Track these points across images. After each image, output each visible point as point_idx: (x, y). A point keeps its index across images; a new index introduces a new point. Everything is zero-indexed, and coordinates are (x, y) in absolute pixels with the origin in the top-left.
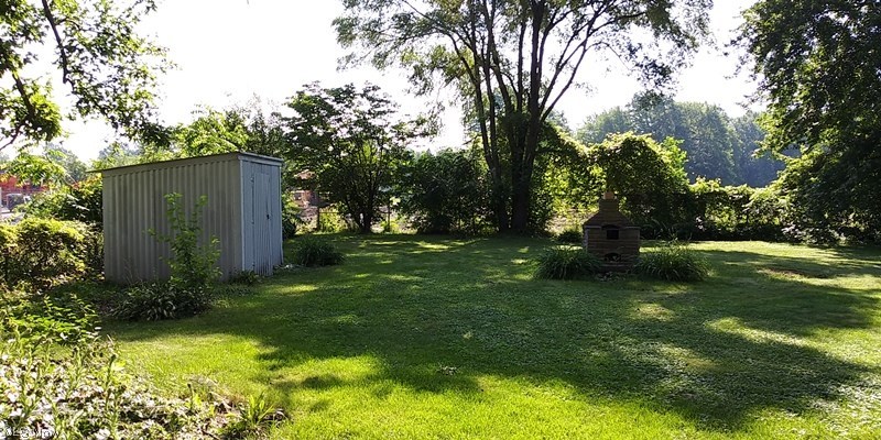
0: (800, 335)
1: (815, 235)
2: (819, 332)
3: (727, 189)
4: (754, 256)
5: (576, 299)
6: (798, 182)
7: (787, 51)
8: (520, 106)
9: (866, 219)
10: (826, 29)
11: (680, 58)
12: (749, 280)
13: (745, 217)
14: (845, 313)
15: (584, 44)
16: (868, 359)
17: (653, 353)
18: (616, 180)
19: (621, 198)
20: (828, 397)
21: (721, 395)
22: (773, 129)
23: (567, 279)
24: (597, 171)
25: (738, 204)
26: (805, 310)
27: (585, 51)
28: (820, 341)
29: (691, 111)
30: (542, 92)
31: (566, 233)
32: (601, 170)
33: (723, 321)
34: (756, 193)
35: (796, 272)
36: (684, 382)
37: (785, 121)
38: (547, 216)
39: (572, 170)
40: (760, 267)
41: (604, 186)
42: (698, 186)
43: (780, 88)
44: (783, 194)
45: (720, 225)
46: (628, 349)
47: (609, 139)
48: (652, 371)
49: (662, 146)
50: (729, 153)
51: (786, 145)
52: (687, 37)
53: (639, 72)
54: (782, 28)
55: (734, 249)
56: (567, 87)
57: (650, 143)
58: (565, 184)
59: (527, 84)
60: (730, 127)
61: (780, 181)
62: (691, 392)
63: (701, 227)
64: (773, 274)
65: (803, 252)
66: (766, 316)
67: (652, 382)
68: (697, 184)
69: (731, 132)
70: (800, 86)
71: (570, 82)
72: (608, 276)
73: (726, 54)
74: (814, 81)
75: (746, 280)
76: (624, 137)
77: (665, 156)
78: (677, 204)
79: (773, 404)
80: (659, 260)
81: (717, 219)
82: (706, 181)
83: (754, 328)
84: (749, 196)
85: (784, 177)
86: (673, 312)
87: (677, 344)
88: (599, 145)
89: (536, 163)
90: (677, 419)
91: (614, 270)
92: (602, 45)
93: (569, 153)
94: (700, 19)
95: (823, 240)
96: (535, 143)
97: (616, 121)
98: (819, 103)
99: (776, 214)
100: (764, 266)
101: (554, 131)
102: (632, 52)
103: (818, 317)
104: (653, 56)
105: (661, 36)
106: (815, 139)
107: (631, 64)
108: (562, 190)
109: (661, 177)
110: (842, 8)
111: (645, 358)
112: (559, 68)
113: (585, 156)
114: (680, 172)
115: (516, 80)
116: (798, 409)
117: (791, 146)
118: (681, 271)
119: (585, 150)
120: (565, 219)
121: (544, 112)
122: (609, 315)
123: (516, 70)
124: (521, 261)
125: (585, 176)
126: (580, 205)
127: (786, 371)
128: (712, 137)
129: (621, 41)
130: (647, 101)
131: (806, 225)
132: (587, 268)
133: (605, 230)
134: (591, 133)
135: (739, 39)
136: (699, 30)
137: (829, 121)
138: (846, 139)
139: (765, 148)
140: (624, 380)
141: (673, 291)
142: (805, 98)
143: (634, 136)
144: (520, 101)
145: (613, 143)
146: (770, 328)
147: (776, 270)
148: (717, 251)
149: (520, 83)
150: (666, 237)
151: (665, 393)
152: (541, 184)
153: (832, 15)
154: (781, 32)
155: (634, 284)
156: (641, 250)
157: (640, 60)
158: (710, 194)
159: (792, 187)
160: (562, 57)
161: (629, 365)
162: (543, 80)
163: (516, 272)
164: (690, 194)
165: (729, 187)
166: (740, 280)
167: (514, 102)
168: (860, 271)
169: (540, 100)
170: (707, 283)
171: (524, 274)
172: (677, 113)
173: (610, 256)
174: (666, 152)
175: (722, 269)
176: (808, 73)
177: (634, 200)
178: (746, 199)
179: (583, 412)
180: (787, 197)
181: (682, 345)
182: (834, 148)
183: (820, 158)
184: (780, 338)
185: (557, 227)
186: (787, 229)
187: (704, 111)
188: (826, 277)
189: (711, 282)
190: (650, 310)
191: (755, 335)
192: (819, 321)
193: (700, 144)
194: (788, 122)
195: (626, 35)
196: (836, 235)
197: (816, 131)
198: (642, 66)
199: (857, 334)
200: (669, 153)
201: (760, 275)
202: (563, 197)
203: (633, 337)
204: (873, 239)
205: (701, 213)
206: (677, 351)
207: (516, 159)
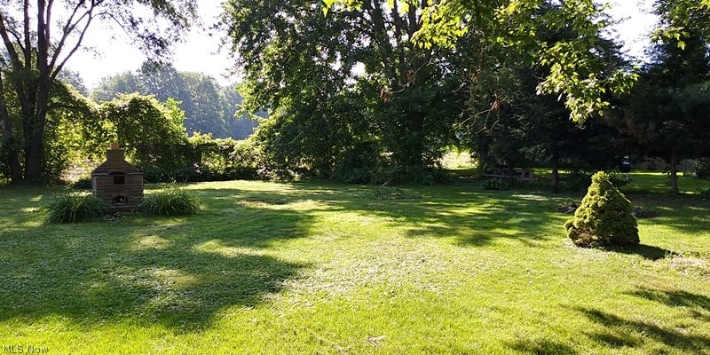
0: (262, 247)
1: (279, 174)
2: (275, 243)
3: (217, 141)
4: (237, 192)
5: (83, 239)
6: (267, 135)
7: (254, 37)
8: (28, 63)
9: (310, 161)
10: (280, 25)
11: (176, 34)
12: (230, 210)
13: (231, 162)
14: (292, 227)
15: (89, 12)
16: (303, 259)
17: (148, 277)
18: (126, 133)
19: (132, 149)
20: (274, 291)
21: (199, 303)
22: (249, 96)
23: (77, 221)
24: (108, 125)
25: (226, 152)
26: (267, 229)
27: (90, 18)
28: (274, 249)
29: (191, 79)
30: (51, 52)
31: (81, 181)
32: (112, 125)
33: (208, 244)
34: (238, 144)
35: (263, 201)
36: (171, 297)
37: (256, 91)
38: (61, 166)
39: (85, 124)
40: (239, 200)
41: (116, 139)
42: (195, 139)
43: (252, 66)
44: (257, 145)
45: (213, 169)
46: (125, 277)
47: (118, 98)
48: (144, 292)
49: (165, 106)
50: (222, 114)
51: (257, 109)
52: (181, 18)
53: (141, 42)
54: (250, 19)
55: (223, 187)
56: (75, 49)
57: (155, 103)
58: (79, 137)
59: (34, 44)
60: (221, 93)
61: (255, 135)
62: (175, 305)
63: (198, 171)
64: (248, 204)
65: (271, 187)
66: (239, 236)
67: (143, 302)
68: (194, 137)
69: (222, 97)
70: (265, 65)
71: (78, 45)
72: (116, 216)
73: (210, 35)
74: (274, 62)
75: (227, 210)
76: (131, 97)
77: (167, 114)
78: (179, 153)
79: (236, 303)
80: (160, 200)
81: (211, 164)
82: (201, 134)
83: (229, 246)
84: (233, 146)
85: (258, 132)
86: (168, 241)
87: (168, 266)
88: (109, 103)
89: (48, 117)
90: (160, 329)
91: (121, 210)
92: (107, 15)
93: (80, 109)
94: (190, 4)
95: (284, 177)
96: (46, 98)
97: (129, 84)
98: (278, 79)
99: (253, 160)
100: (243, 199)
101: (65, 88)
102: (134, 24)
103: (275, 232)
104: (152, 30)
105: (160, 14)
106: (276, 105)
107: (134, 35)
108: (77, 142)
109: (165, 131)
110: (291, 12)
111: (139, 283)
112: (67, 30)
113: (96, 112)
114: (181, 127)
115: (23, 39)
116: (252, 304)
117: (261, 109)
118: (178, 208)
119: (95, 107)
120: (79, 168)
121: (54, 70)
122: (113, 250)
123: (23, 29)
124: (31, 210)
125: (97, 130)
126: (95, 155)
127: (249, 276)
128: (208, 101)
129: (124, 14)
130: (150, 68)
131: (273, 167)
132: (96, 210)
133: (112, 177)
134: (106, 92)
135: (220, 24)
136: (190, 13)
137: (285, 92)
138: (296, 106)
139: (243, 110)
140: (118, 304)
141: (171, 223)
142: (269, 74)
143: (140, 97)
144: (28, 58)
145: (122, 101)
146: (242, 245)
147: (251, 201)
148: (209, 190)
149: (27, 41)
150: (166, 180)
151: (152, 310)
152: (55, 137)
153: (284, 15)
154: (250, 22)
155: (139, 221)
156: (145, 192)
157: (141, 31)
158: (204, 145)
159: (263, 139)
160: (69, 22)
161: (125, 291)
162: (52, 41)
163: (24, 221)
164: (188, 145)
165: (219, 140)
166: (224, 210)
167: (21, 59)
168: (305, 198)
169: (49, 59)
170: (199, 215)
171: (34, 221)
172: (180, 79)
173: (117, 199)
174: (168, 111)
175: (211, 204)
176: (270, 56)
177: (143, 151)
178: (231, 149)
179: (74, 340)
180: (260, 147)
181: (173, 267)
182: (290, 112)
183: (281, 119)
184: (247, 251)
185: (72, 176)
186: (261, 171)
187: (201, 80)
188: (283, 204)
189: (202, 214)
190: (149, 242)
191: (229, 251)
192: (275, 236)
193: (199, 106)
194: (258, 91)
195: (129, 9)
196: (293, 173)
197: (277, 99)
198: (143, 37)
199: (299, 241)
200: (170, 111)
201: (238, 205)
202: (77, 149)
203: (132, 266)
204: (315, 175)
205: (198, 160)
206: (167, 273)
207: (27, 112)
